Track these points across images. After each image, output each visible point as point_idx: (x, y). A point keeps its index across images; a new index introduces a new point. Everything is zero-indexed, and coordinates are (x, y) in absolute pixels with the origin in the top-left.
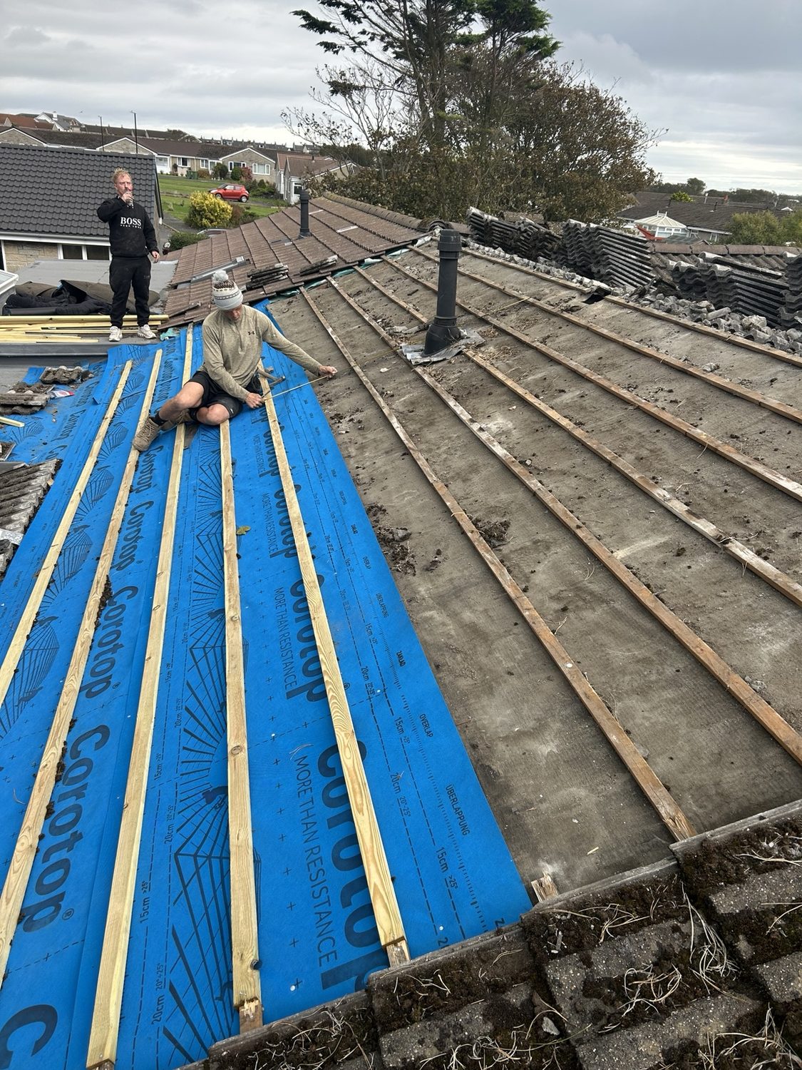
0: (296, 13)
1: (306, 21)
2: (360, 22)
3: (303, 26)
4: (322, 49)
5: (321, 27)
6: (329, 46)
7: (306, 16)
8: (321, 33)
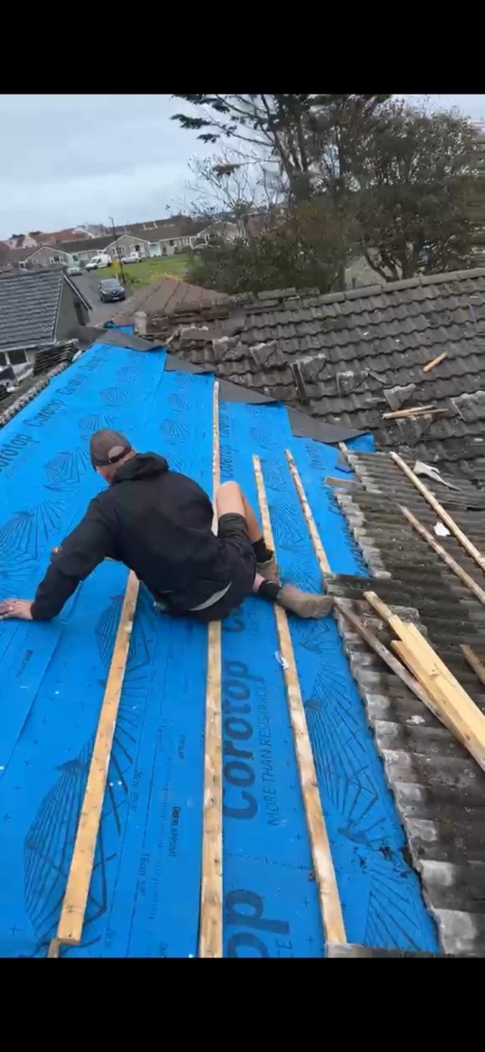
0: (174, 118)
1: (182, 121)
2: (228, 111)
3: (182, 126)
4: (202, 141)
5: (197, 123)
6: (206, 138)
7: (183, 118)
8: (199, 127)
